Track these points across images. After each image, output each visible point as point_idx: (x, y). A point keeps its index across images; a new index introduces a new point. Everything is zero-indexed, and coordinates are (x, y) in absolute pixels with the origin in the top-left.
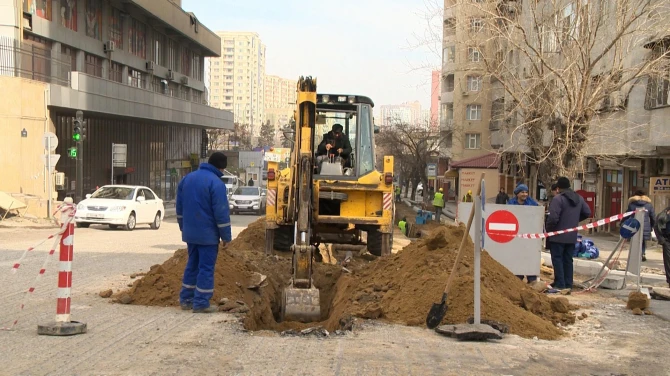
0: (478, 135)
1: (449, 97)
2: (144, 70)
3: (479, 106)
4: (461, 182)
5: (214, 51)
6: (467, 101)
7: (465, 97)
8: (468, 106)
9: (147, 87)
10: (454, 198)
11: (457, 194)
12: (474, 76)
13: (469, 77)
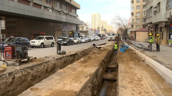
0: (139, 25)
1: (133, 17)
2: (51, 8)
3: (139, 19)
4: (136, 35)
5: (79, 8)
6: (137, 18)
7: (136, 17)
8: (137, 19)
9: (53, 12)
10: (134, 40)
11: (135, 38)
12: (138, 12)
13: (137, 13)
